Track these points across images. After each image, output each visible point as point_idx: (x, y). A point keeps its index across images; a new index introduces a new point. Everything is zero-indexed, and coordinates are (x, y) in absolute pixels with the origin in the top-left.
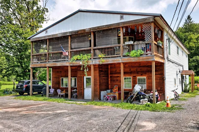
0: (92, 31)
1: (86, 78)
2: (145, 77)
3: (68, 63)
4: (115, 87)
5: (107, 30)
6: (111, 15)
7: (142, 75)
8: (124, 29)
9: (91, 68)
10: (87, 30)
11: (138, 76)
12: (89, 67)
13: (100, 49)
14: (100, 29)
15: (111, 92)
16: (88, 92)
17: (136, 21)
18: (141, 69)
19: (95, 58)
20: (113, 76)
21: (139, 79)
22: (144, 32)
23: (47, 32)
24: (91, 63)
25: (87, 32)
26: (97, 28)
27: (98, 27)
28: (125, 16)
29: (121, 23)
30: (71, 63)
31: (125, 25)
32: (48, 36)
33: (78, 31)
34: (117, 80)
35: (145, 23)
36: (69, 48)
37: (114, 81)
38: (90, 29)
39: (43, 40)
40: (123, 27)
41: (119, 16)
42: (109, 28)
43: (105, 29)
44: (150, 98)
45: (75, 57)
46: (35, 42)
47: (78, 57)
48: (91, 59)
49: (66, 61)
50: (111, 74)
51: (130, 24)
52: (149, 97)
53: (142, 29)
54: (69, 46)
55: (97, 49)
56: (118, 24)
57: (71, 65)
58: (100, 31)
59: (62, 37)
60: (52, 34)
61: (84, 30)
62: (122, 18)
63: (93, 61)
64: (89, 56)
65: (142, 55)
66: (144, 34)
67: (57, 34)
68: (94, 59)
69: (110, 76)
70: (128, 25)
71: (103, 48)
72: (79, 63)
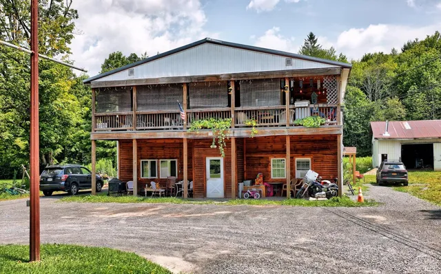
0: (232, 79)
1: (211, 160)
2: (309, 159)
3: (183, 133)
4: (258, 176)
5: (261, 80)
6: (270, 56)
7: (303, 155)
8: (292, 82)
9: (230, 142)
10: (222, 76)
11: (298, 156)
12: (228, 142)
13: (248, 111)
14: (248, 77)
15: (253, 183)
16: (215, 185)
17: (313, 71)
18: (302, 146)
19: (238, 127)
20: (252, 157)
21: (298, 162)
22: (325, 89)
23: (132, 72)
24: (231, 135)
25: (222, 80)
26: (242, 75)
27: (245, 75)
28: (294, 61)
29: (288, 71)
30: (189, 134)
31: (295, 76)
32: (136, 81)
33: (204, 78)
34: (260, 164)
35: (326, 76)
36: (185, 107)
37: (253, 165)
38: (230, 75)
39: (124, 87)
40: (290, 79)
41: (284, 59)
42: (266, 77)
43: (258, 78)
44: (328, 190)
45: (198, 124)
46: (102, 89)
47: (206, 123)
48: (230, 127)
49: (179, 130)
50: (247, 153)
51: (304, 75)
52: (328, 188)
53: (322, 84)
54: (185, 102)
55: (242, 111)
56: (283, 72)
57: (190, 137)
58: (249, 80)
59: (168, 84)
60: (145, 77)
61: (217, 77)
62: (288, 63)
63: (235, 131)
64: (228, 123)
65: (324, 124)
66: (326, 92)
67: (157, 79)
68: (236, 127)
69: (247, 157)
70: (300, 75)
71: (253, 110)
72: (207, 134)
